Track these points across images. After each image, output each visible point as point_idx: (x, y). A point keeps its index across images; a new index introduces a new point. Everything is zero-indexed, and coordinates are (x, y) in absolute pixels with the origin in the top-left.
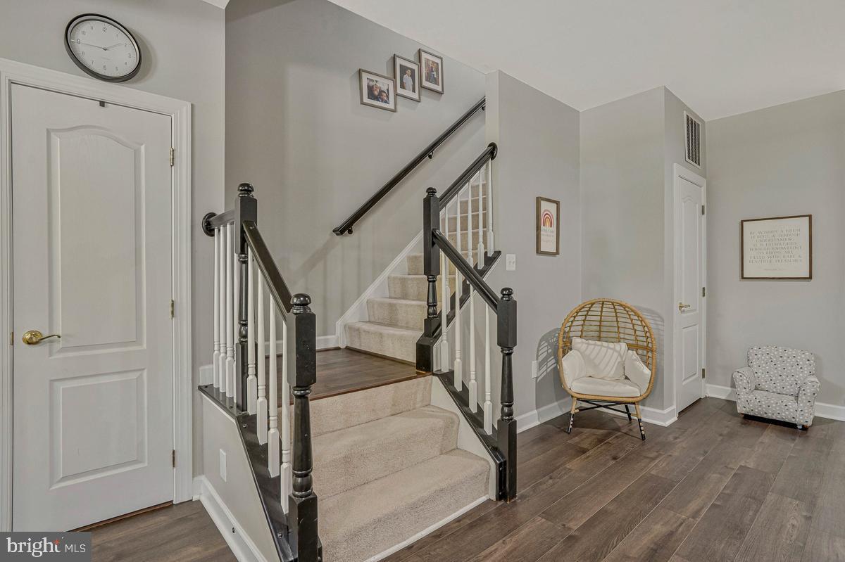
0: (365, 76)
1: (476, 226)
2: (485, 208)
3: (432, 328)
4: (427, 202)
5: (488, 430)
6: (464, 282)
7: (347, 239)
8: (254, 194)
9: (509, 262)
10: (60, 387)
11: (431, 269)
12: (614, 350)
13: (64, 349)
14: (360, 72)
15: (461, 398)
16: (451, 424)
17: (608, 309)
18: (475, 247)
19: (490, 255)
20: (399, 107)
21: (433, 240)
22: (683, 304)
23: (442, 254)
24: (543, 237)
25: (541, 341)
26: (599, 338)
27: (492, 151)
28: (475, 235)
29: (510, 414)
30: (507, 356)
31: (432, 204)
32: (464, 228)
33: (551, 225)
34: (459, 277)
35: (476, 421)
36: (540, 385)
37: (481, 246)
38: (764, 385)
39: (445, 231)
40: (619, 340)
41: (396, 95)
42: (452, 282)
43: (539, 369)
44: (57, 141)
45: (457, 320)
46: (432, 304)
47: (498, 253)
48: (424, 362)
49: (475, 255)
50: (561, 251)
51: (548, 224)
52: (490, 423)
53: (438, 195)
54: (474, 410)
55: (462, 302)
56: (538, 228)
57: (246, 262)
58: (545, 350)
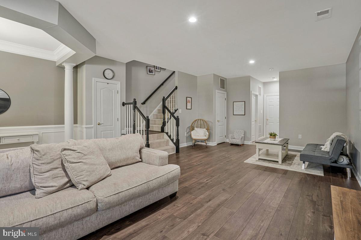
0: (148, 67)
1: (173, 103)
2: (175, 103)
3: (164, 124)
4: (163, 99)
5: (175, 142)
6: (170, 115)
7: (144, 105)
8: (136, 100)
9: (180, 111)
10: (102, 132)
11: (164, 113)
12: (203, 130)
13: (103, 126)
14: (147, 66)
15: (170, 137)
16: (168, 141)
17: (202, 122)
18: (173, 108)
19: (176, 109)
20: (155, 74)
21: (164, 107)
22: (219, 120)
23: (166, 110)
24: (187, 106)
25: (188, 128)
26: (201, 128)
27: (176, 88)
28: (173, 105)
29: (178, 138)
30: (178, 128)
31: (164, 100)
32: (170, 103)
33: (190, 103)
34: (169, 114)
35: (172, 140)
36: (187, 138)
37: (174, 108)
38: (235, 138)
39: (166, 105)
40: (205, 128)
41: (155, 71)
42: (168, 115)
43: (187, 134)
44: (102, 91)
45: (169, 122)
46: (164, 119)
47: (177, 109)
48: (163, 130)
49: (173, 110)
50: (192, 108)
51: (189, 103)
52: (175, 141)
53: (165, 98)
54: (172, 138)
55: (170, 119)
56: (187, 104)
57: (135, 112)
58: (188, 130)
